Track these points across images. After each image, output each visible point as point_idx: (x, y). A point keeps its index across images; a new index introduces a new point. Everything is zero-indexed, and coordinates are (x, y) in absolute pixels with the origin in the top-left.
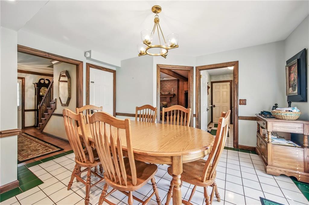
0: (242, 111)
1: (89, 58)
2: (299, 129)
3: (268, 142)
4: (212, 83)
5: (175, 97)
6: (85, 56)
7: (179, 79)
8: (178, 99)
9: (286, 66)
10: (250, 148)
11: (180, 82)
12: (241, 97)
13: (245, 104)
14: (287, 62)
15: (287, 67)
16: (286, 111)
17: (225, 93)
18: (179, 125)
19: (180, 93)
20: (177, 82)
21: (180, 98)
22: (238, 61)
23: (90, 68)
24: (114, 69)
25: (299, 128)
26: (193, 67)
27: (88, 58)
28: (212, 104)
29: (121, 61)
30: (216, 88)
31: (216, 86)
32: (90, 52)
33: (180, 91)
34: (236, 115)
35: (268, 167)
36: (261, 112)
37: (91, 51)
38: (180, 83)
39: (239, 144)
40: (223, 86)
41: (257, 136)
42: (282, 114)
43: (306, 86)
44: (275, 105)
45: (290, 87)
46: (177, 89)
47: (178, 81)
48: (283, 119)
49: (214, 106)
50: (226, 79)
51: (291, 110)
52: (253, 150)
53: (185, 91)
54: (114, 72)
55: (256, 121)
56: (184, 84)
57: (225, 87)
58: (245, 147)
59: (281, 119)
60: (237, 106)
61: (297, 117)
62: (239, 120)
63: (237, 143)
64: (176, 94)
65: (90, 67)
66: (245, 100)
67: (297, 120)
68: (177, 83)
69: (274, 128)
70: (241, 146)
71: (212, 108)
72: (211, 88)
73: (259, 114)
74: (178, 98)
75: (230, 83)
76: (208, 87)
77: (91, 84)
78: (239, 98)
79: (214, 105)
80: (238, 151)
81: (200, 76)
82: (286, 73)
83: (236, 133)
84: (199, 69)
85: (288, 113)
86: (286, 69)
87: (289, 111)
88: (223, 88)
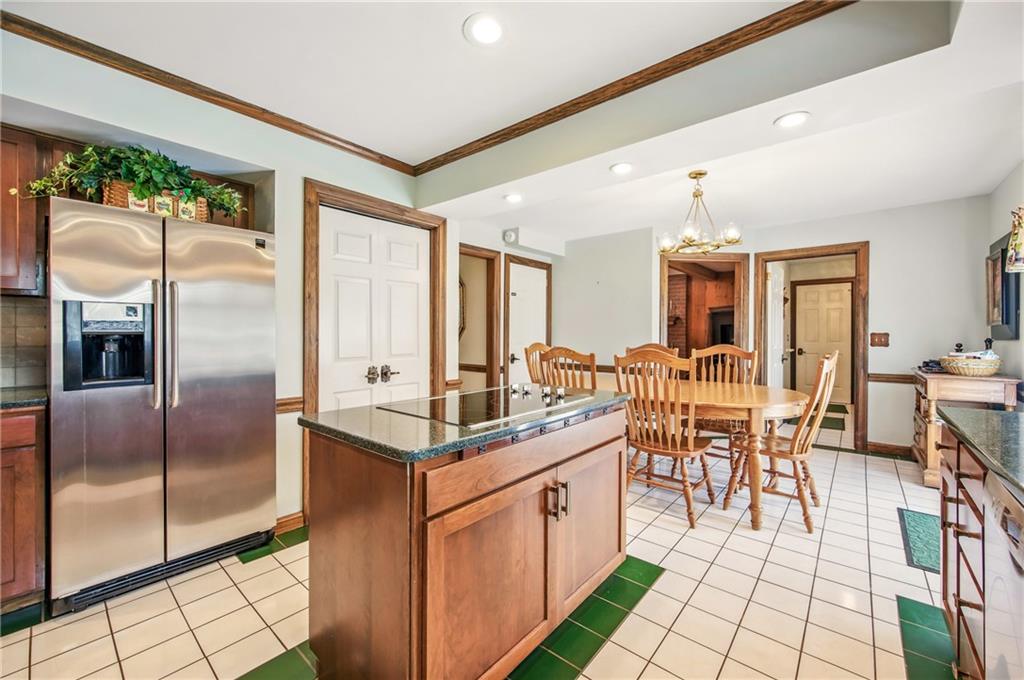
0: (878, 360)
1: (515, 244)
2: (996, 394)
3: (930, 422)
4: (794, 285)
5: (679, 325)
6: (504, 239)
7: (691, 273)
8: (687, 331)
9: (988, 258)
10: (898, 448)
11: (693, 283)
12: (875, 326)
13: (886, 345)
14: (991, 247)
15: (990, 262)
16: (968, 358)
17: (834, 315)
18: (731, 381)
19: (694, 314)
20: (685, 281)
21: (693, 326)
22: (868, 242)
23: (511, 264)
24: (548, 260)
25: (995, 391)
26: (748, 255)
27: (508, 244)
28: (793, 345)
29: (566, 242)
30: (806, 301)
31: (806, 293)
32: (516, 231)
33: (693, 308)
34: (862, 371)
35: (926, 471)
36: (925, 362)
37: (518, 229)
38: (695, 284)
39: (869, 440)
40: (829, 293)
41: (915, 419)
42: (960, 365)
43: (1018, 307)
44: (957, 346)
45: (994, 307)
46: (685, 302)
47: (689, 279)
48: (960, 374)
49: (801, 352)
50: (838, 274)
51: (978, 355)
52: (906, 454)
53: (710, 309)
54: (548, 267)
55: (913, 386)
56: (706, 287)
57: (836, 296)
58: (886, 447)
59: (957, 375)
60: (865, 349)
61: (992, 370)
62: (871, 385)
63: (864, 437)
64: (683, 317)
65: (511, 261)
66: (887, 335)
67: (991, 376)
68: (685, 286)
69: (943, 393)
70: (875, 445)
71: (793, 355)
72: (792, 301)
73: (920, 367)
74: (687, 327)
75: (850, 284)
76: (786, 300)
77: (511, 297)
78: (871, 330)
79: (800, 350)
80: (868, 454)
81: (766, 275)
82: (987, 275)
83: (860, 414)
84: (764, 259)
85: (972, 362)
86: (987, 265)
87: (975, 357)
88: (829, 300)
